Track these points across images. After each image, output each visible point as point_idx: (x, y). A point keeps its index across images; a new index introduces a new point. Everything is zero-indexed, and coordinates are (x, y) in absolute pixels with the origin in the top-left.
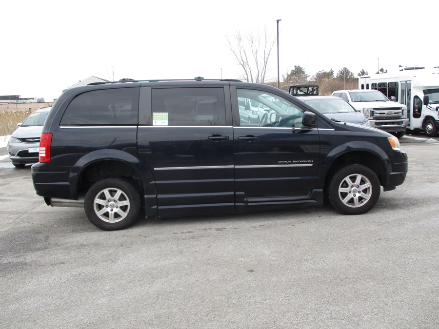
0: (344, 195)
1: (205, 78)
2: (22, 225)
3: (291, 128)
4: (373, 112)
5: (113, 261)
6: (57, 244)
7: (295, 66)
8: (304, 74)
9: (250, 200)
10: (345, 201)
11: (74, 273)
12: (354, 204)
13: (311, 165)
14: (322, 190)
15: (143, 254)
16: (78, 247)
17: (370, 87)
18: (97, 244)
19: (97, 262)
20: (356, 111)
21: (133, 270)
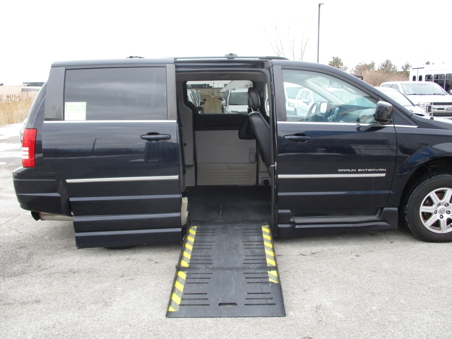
0: (427, 216)
1: (238, 56)
2: (7, 234)
3: (355, 124)
4: (430, 107)
5: (106, 304)
6: (39, 267)
7: (333, 57)
8: (343, 65)
9: (298, 220)
10: (428, 224)
11: (46, 323)
12: (440, 228)
13: (383, 175)
14: (396, 209)
15: (149, 292)
16: (66, 273)
17: (424, 78)
18: (90, 271)
19: (83, 303)
20: (413, 105)
21: (130, 322)
